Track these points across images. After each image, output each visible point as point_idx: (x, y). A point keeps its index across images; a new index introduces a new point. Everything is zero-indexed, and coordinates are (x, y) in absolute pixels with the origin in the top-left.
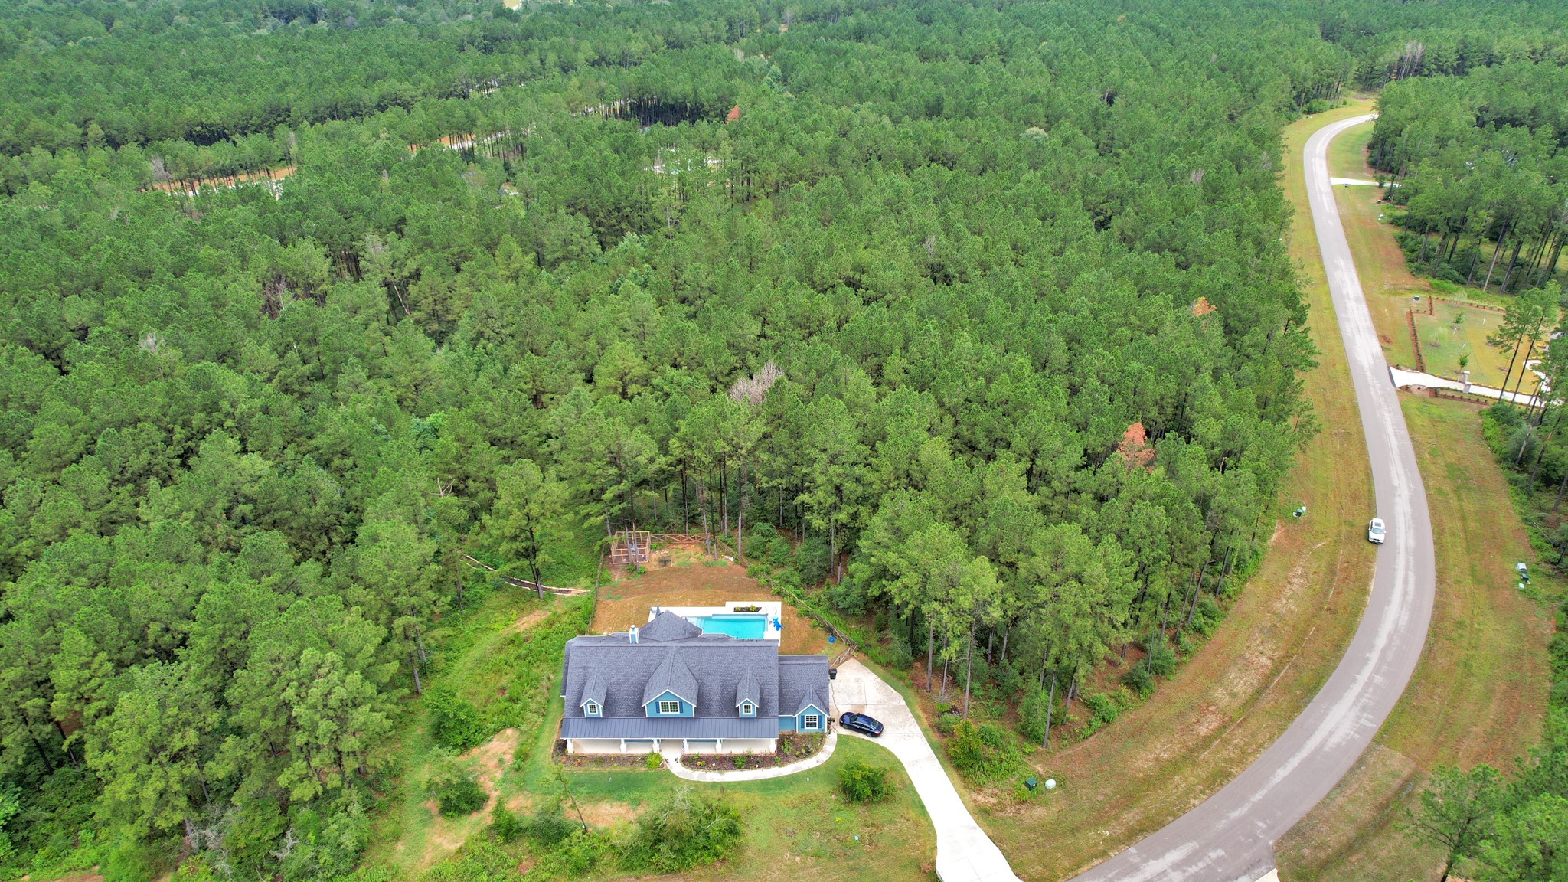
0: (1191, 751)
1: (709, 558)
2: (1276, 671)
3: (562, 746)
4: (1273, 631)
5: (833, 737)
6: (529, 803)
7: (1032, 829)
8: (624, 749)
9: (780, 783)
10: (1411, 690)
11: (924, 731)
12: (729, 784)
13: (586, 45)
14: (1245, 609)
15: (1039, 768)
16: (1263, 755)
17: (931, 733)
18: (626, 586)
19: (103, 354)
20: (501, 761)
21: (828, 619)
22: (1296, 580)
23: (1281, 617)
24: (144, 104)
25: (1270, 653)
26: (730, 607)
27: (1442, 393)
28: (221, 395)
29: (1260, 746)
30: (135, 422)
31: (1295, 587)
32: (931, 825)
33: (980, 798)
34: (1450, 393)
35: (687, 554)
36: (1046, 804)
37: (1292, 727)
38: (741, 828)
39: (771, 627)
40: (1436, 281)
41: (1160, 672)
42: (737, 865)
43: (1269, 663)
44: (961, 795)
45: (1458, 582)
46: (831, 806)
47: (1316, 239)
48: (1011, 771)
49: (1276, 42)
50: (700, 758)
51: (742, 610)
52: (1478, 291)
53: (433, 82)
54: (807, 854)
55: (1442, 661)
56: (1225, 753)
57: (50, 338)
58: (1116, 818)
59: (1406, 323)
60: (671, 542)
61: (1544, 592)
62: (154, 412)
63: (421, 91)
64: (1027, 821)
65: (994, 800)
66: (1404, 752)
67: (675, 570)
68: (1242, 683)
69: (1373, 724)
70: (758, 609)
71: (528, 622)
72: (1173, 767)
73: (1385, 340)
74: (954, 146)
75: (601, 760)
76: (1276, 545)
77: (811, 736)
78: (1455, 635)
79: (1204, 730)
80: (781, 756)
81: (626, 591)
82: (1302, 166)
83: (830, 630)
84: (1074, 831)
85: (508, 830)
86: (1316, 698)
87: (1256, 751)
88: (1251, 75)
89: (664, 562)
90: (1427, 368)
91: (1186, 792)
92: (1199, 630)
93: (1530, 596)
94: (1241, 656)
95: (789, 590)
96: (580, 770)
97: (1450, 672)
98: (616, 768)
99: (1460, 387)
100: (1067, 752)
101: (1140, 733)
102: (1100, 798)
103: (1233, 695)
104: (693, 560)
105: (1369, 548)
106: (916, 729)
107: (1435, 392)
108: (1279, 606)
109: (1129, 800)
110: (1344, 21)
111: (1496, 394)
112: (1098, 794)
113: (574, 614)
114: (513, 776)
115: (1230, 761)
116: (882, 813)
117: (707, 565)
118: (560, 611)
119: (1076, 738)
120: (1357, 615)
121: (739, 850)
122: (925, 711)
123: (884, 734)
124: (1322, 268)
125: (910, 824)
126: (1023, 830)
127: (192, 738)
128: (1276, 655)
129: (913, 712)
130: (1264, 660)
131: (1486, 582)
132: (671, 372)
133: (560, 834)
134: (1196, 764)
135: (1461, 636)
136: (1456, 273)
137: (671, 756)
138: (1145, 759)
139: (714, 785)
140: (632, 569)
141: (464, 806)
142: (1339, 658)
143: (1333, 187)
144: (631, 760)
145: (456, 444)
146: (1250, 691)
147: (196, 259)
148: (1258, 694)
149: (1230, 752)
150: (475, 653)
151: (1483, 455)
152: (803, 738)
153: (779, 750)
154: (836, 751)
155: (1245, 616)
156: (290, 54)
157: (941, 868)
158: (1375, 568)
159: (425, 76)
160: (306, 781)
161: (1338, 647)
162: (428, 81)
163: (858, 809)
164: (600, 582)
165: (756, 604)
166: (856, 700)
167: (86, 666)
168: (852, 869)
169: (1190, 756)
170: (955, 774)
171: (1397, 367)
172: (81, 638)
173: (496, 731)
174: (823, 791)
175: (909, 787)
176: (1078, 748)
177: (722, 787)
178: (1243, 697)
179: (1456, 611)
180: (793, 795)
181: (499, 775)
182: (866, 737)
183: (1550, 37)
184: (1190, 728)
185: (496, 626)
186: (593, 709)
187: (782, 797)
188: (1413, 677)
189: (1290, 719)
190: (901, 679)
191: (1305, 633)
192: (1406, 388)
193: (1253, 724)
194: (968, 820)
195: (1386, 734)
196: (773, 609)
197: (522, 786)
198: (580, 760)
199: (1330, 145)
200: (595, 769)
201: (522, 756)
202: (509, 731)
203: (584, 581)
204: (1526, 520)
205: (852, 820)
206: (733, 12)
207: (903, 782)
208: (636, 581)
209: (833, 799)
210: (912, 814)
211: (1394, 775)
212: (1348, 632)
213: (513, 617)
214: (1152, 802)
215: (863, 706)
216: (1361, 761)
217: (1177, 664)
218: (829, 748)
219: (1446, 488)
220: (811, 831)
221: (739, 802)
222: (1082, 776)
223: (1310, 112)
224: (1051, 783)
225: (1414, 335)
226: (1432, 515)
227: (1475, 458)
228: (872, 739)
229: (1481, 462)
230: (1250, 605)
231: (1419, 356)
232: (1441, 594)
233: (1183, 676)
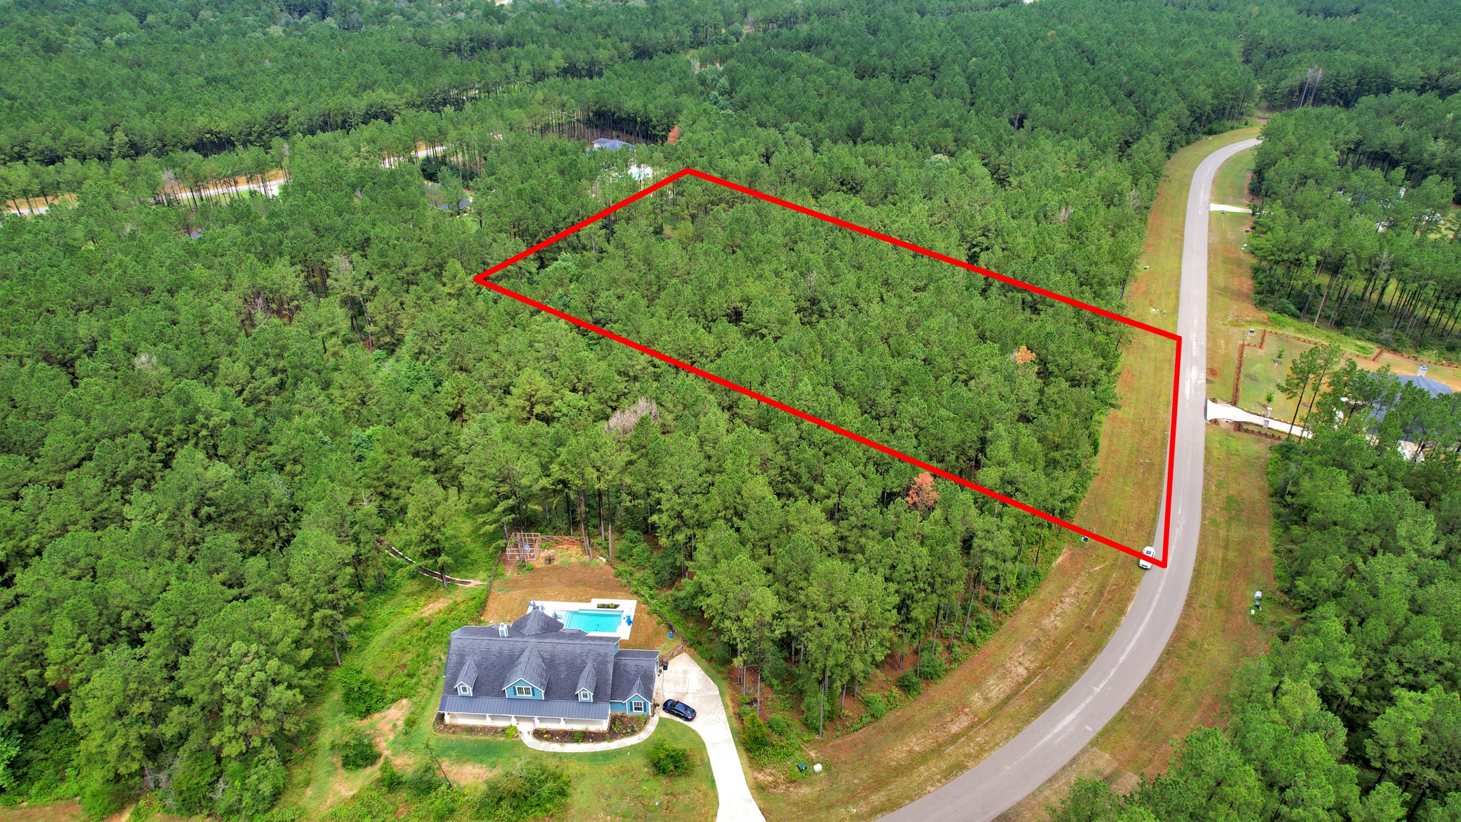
0: (940, 746)
1: (586, 558)
2: (1028, 680)
3: (441, 717)
4: (1036, 645)
5: (656, 718)
6: (411, 762)
7: (796, 804)
8: (488, 722)
9: (606, 756)
10: (1133, 702)
11: (729, 718)
12: (566, 754)
13: (557, 54)
14: (1017, 624)
15: (812, 754)
16: (997, 751)
17: (734, 720)
18: (516, 581)
19: (107, 370)
20: (395, 726)
21: (672, 618)
22: (1067, 600)
23: (1046, 633)
24: (164, 112)
25: (1027, 664)
26: (596, 602)
27: (1245, 427)
28: (198, 410)
29: (997, 744)
30: (126, 432)
31: (1065, 606)
32: (716, 797)
33: (760, 777)
34: (1251, 428)
35: (569, 553)
36: (811, 784)
37: (1028, 729)
38: (570, 791)
39: (624, 623)
40: (1274, 315)
41: (929, 676)
42: (560, 820)
43: (1025, 673)
44: (745, 774)
45: (1203, 606)
46: (643, 776)
47: (1180, 268)
48: (788, 755)
49: (1189, 63)
50: (548, 732)
51: (603, 606)
52: (1309, 326)
53: (415, 91)
54: (616, 814)
55: (1167, 676)
56: (966, 749)
57: (65, 351)
58: (865, 798)
59: (1236, 355)
60: (557, 543)
61: (1271, 618)
62: (142, 425)
63: (404, 100)
64: (793, 796)
65: (771, 779)
66: (1111, 754)
67: (557, 568)
68: (996, 688)
69: (1092, 730)
70: (616, 606)
71: (433, 608)
72: (923, 758)
73: (1212, 372)
74: (863, 171)
75: (471, 730)
76: (1061, 568)
77: (637, 719)
78: (1185, 654)
79: (954, 728)
80: (612, 734)
81: (515, 584)
82: (1188, 192)
83: (670, 627)
84: (830, 807)
85: (392, 783)
86: (1055, 705)
87: (992, 748)
88: (1153, 101)
89: (550, 560)
90: (1240, 403)
91: (926, 780)
92: (972, 642)
93: (1258, 621)
94: (1003, 666)
95: (644, 591)
96: (453, 737)
97: (1169, 686)
98: (481, 737)
99: (1259, 420)
100: (839, 741)
101: (900, 729)
102: (856, 781)
103: (987, 699)
104: (573, 560)
105: (1137, 572)
106: (723, 716)
107: (1239, 426)
108: (1047, 623)
109: (879, 784)
110: (1263, 38)
111: (1285, 428)
112: (855, 777)
113: (471, 603)
114: (402, 738)
115: (969, 756)
116: (682, 784)
117: (584, 565)
118: (459, 600)
119: (847, 730)
120: (1109, 634)
121: (565, 808)
122: (733, 701)
123: (696, 720)
124: (1177, 298)
125: (700, 795)
126: (789, 804)
127: (147, 706)
128: (1032, 666)
129: (723, 701)
130: (1021, 670)
131: (1226, 606)
132: (570, 396)
133: (430, 788)
134: (941, 756)
135: (1190, 655)
136: (1292, 307)
137: (525, 729)
138: (898, 753)
139: (555, 754)
140: (522, 566)
141: (360, 762)
142: (1082, 671)
143: (1211, 214)
144: (495, 731)
145: (385, 456)
146: (1002, 696)
147: (189, 279)
148: (1007, 700)
149: (972, 749)
150: (387, 633)
151: (1260, 489)
152: (632, 719)
153: (610, 728)
154: (656, 732)
155: (1016, 630)
156: (294, 59)
158: (1138, 591)
159: (409, 86)
160: (234, 742)
161: (1085, 661)
162: (412, 90)
163: (663, 780)
164: (495, 576)
165: (615, 602)
166: (680, 689)
167: (72, 645)
169: (938, 750)
170: (745, 755)
171: (1214, 401)
172: (68, 624)
173: (393, 701)
174: (640, 765)
175: (706, 764)
176: (848, 739)
178: (995, 701)
179: (1193, 634)
180: (614, 766)
181: (391, 737)
182: (681, 721)
183: (1447, 64)
184: (944, 726)
185: (406, 611)
186: (464, 689)
187: (605, 767)
188: (1139, 689)
189: (1028, 722)
190: (719, 672)
191: (1062, 646)
192: (1215, 422)
193: (996, 725)
194: (746, 793)
195: (1102, 739)
196: (628, 606)
197: (407, 746)
198: (455, 729)
199: (1220, 168)
200: (465, 737)
201: (411, 723)
202: (405, 701)
203: (483, 575)
204: (1276, 552)
205: (655, 789)
206: (698, 16)
207: (702, 760)
208: (524, 577)
209: (646, 771)
210: (704, 787)
211: (1098, 772)
212: (1097, 648)
213: (422, 603)
214: (896, 787)
215: (685, 694)
216: (1074, 760)
217: (946, 671)
218: (651, 728)
219: (1220, 519)
220: (623, 795)
221: (573, 768)
222: (845, 762)
223: (1210, 133)
224: (818, 767)
225: (1239, 368)
226: (1200, 544)
227: (1253, 491)
228: (686, 723)
229: (1257, 495)
230: (1022, 620)
231: (1237, 390)
232: (1185, 616)
233: (948, 681)
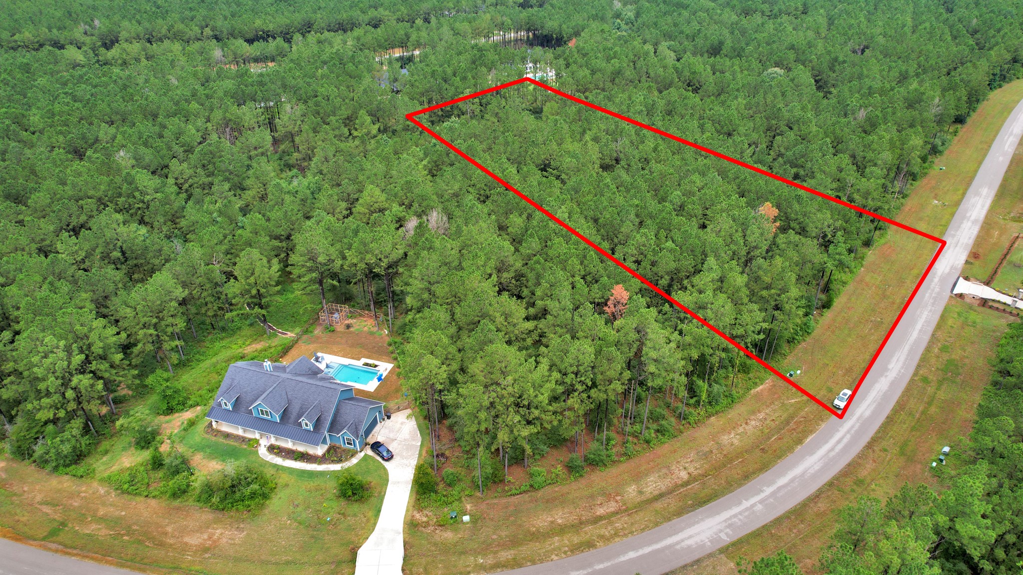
0: (581, 523)
1: (375, 329)
2: (687, 483)
3: (211, 423)
4: (706, 455)
5: (362, 454)
7: (435, 544)
8: (240, 432)
9: (311, 474)
10: (778, 522)
11: (418, 464)
14: (697, 435)
15: (469, 507)
16: (628, 539)
18: (319, 338)
20: (182, 424)
22: (753, 423)
23: (720, 447)
25: (691, 470)
26: (364, 360)
27: (991, 304)
29: (632, 533)
31: (749, 428)
32: (375, 524)
33: (418, 516)
34: (997, 305)
35: (365, 324)
36: (455, 531)
37: (667, 525)
38: (272, 495)
39: (376, 379)
41: (596, 464)
42: (254, 515)
43: (686, 477)
44: (407, 511)
45: (884, 450)
46: (329, 496)
48: (447, 504)
50: (279, 448)
51: (367, 364)
54: (296, 521)
55: (821, 505)
56: (603, 531)
59: (1006, 244)
60: (361, 316)
64: (437, 538)
65: (425, 519)
66: (736, 563)
67: (351, 333)
68: (653, 484)
69: (726, 538)
70: (376, 366)
71: (253, 347)
72: (562, 530)
73: (974, 255)
75: (228, 436)
76: (758, 397)
77: (348, 452)
78: (848, 489)
79: (600, 511)
80: (323, 459)
81: (317, 339)
82: (1009, 113)
84: (464, 553)
85: (157, 463)
86: (701, 509)
87: (625, 535)
89: (349, 327)
90: (994, 283)
91: (554, 550)
92: (648, 442)
93: (937, 473)
94: (668, 467)
96: (214, 439)
97: (821, 515)
98: (231, 442)
99: (1008, 300)
100: (495, 501)
101: (551, 503)
102: (495, 537)
103: (641, 492)
104: (365, 329)
107: (984, 302)
108: (725, 439)
109: (514, 542)
112: (494, 533)
113: (279, 348)
114: (182, 433)
115: (602, 537)
116: (355, 508)
117: (371, 333)
118: (273, 345)
119: (505, 494)
120: (780, 457)
121: (262, 506)
123: (392, 462)
125: (364, 520)
126: (430, 543)
128: (696, 473)
129: (420, 451)
130: (684, 474)
131: (908, 454)
133: (177, 472)
134: (577, 533)
135: (853, 491)
137: (264, 443)
138: (542, 521)
139: (275, 466)
140: (328, 328)
141: (145, 445)
142: (740, 485)
144: (243, 440)
146: (657, 493)
148: (660, 496)
149: (607, 531)
150: (214, 360)
151: (985, 358)
152: (344, 450)
153: (324, 455)
154: (357, 464)
155: (694, 439)
157: (361, 553)
161: (747, 477)
163: (342, 502)
164: (306, 331)
165: (376, 363)
166: (391, 435)
168: (313, 537)
169: (578, 526)
170: (414, 497)
171: (967, 278)
173: (191, 406)
174: (332, 487)
175: (381, 498)
176: (504, 501)
177: (277, 467)
178: (648, 495)
179: (863, 473)
180: (312, 484)
181: (175, 431)
182: (380, 460)
184: (591, 507)
185: (235, 346)
186: (226, 404)
187: (306, 483)
188: (789, 512)
189: (669, 519)
191: (731, 461)
192: (961, 296)
193: (637, 517)
194: (399, 525)
195: (732, 548)
196: (385, 368)
197: (182, 440)
198: (218, 433)
200: (222, 440)
201: (192, 424)
202: (198, 408)
203: (298, 330)
205: (332, 507)
207: (380, 493)
208: (326, 335)
209: (333, 492)
210: (370, 514)
212: (764, 467)
213: (247, 343)
214: (525, 550)
215: (394, 440)
216: (698, 562)
217: (614, 462)
218: (355, 461)
219: (932, 378)
220: (308, 507)
221: (283, 479)
222: (492, 519)
224: (466, 518)
225: (1005, 255)
226: (903, 396)
228: (383, 462)
229: (980, 362)
230: (703, 432)
231: (995, 272)
232: (862, 456)
233: (613, 471)
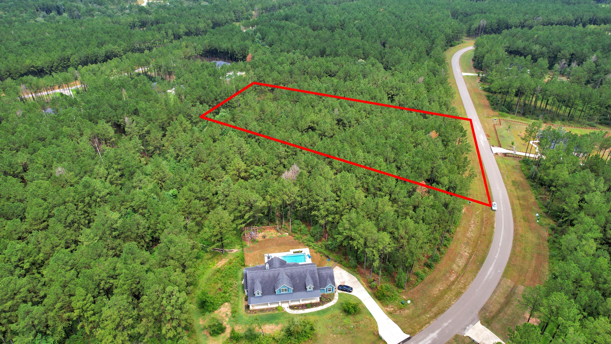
0: (449, 286)
1: (279, 234)
2: (470, 257)
3: (248, 307)
4: (467, 244)
5: (337, 294)
6: (241, 328)
7: (406, 317)
8: (269, 306)
9: (324, 311)
10: (510, 259)
11: (366, 289)
12: (307, 313)
13: (182, 26)
14: (458, 237)
15: (404, 297)
16: (471, 285)
17: (368, 289)
18: (253, 247)
20: (227, 314)
21: (326, 253)
22: (472, 225)
23: (469, 239)
24: (6, 58)
25: (468, 251)
26: (292, 251)
27: (508, 155)
28: (94, 189)
29: (469, 282)
30: (65, 203)
31: (472, 228)
32: (374, 320)
33: (388, 309)
34: (510, 155)
35: (271, 233)
36: (408, 309)
37: (478, 275)
38: (315, 328)
39: (307, 257)
40: (501, 113)
41: (436, 261)
42: (316, 340)
43: (468, 254)
44: (382, 309)
45: (520, 222)
46: (341, 317)
47: (460, 98)
48: (396, 299)
49: (438, 20)
50: (295, 306)
51: (296, 252)
52: (514, 116)
53: (126, 45)
54: (337, 334)
55: (518, 248)
58: (430, 310)
59: (493, 129)
60: (264, 229)
61: (544, 223)
63: (122, 49)
64: (404, 315)
65: (392, 309)
66: (511, 279)
67: (269, 240)
68: (461, 262)
69: (501, 271)
70: (301, 252)
71: (221, 263)
72: (444, 292)
73: (488, 136)
75: (262, 310)
76: (465, 214)
77: (330, 295)
78: (521, 240)
79: (452, 279)
80: (322, 302)
81: (253, 249)
82: (452, 69)
83: (327, 257)
84: (418, 316)
85: (236, 338)
86: (484, 264)
87: (468, 284)
88: (432, 34)
89: (264, 237)
90: (502, 146)
91: (450, 300)
92: (445, 246)
93: (541, 225)
94: (459, 253)
95: (311, 244)
96: (256, 315)
97: (520, 252)
98: (268, 313)
99: (512, 152)
100: (412, 291)
101: (433, 282)
102: (424, 305)
103: (459, 266)
104: (274, 235)
105: (492, 212)
106: (363, 288)
107: (505, 155)
108: (469, 235)
109: (433, 304)
110: (458, 10)
111: (524, 154)
112: (424, 303)
113: (237, 259)
114: (232, 319)
115: (461, 288)
116: (359, 317)
117: (279, 237)
118: (232, 258)
119: (414, 286)
120: (492, 236)
121: (315, 335)
122: (364, 282)
123: (353, 291)
124: (464, 109)
125: (368, 320)
126: (403, 318)
127: (130, 321)
128: (470, 252)
129: (360, 283)
130: (466, 254)
131: (527, 220)
132: (256, 168)
133: (255, 337)
134: (451, 290)
136: (506, 109)
137: (285, 306)
138: (436, 290)
139: (302, 315)
140: (253, 241)
141: (220, 332)
142: (488, 251)
143: (463, 76)
144: (272, 309)
145: (185, 201)
146: (463, 264)
147: (62, 133)
148: (466, 265)
149: (461, 285)
150: (205, 277)
151: (522, 177)
152: (327, 295)
153: (320, 300)
154: (339, 299)
155: (459, 239)
156: (61, 32)
157: (381, 333)
158: (495, 219)
159: (122, 42)
160: (170, 331)
161: (488, 247)
162: (124, 45)
163: (350, 317)
164: (243, 246)
165: (301, 250)
166: (341, 280)
168: (353, 337)
169: (449, 288)
170: (379, 302)
171: (493, 146)
172: (81, 289)
173: (222, 304)
174: (337, 312)
175: (365, 308)
176: (415, 289)
177: (305, 315)
178: (462, 267)
179: (520, 231)
180: (328, 315)
181: (227, 319)
182: (347, 293)
184: (447, 279)
185: (211, 266)
186: (258, 294)
187: (325, 316)
188: (511, 255)
189: (477, 272)
190: (354, 271)
191: (477, 243)
192: (497, 154)
193: (466, 275)
194: (386, 316)
195: (505, 274)
196: (306, 251)
197: (237, 322)
198: (255, 311)
199: (460, 59)
200: (261, 314)
201: (234, 312)
202: (226, 304)
203: (238, 247)
204: (537, 199)
205: (348, 320)
206: (235, 8)
207: (363, 307)
208: (255, 245)
209: (342, 315)
210: (368, 317)
211: (509, 287)
212: (490, 242)
213: (215, 262)
214: (440, 304)
215: (344, 282)
216: (499, 284)
217: (440, 258)
218: (336, 298)
219: (513, 189)
220: (337, 326)
221: (312, 319)
222: (418, 298)
223: (451, 46)
224: (409, 302)
225: (496, 133)
226: (510, 199)
227: (519, 177)
228: (350, 293)
229: (522, 179)
230: (459, 235)
231: (499, 142)
232: (515, 226)
233: (442, 262)
